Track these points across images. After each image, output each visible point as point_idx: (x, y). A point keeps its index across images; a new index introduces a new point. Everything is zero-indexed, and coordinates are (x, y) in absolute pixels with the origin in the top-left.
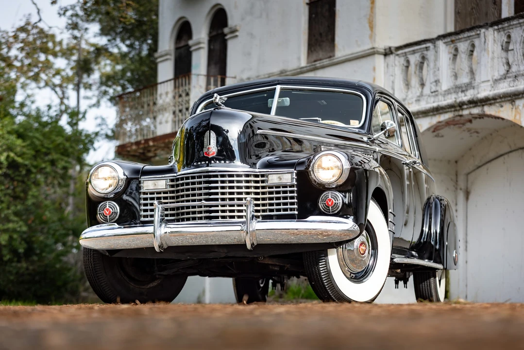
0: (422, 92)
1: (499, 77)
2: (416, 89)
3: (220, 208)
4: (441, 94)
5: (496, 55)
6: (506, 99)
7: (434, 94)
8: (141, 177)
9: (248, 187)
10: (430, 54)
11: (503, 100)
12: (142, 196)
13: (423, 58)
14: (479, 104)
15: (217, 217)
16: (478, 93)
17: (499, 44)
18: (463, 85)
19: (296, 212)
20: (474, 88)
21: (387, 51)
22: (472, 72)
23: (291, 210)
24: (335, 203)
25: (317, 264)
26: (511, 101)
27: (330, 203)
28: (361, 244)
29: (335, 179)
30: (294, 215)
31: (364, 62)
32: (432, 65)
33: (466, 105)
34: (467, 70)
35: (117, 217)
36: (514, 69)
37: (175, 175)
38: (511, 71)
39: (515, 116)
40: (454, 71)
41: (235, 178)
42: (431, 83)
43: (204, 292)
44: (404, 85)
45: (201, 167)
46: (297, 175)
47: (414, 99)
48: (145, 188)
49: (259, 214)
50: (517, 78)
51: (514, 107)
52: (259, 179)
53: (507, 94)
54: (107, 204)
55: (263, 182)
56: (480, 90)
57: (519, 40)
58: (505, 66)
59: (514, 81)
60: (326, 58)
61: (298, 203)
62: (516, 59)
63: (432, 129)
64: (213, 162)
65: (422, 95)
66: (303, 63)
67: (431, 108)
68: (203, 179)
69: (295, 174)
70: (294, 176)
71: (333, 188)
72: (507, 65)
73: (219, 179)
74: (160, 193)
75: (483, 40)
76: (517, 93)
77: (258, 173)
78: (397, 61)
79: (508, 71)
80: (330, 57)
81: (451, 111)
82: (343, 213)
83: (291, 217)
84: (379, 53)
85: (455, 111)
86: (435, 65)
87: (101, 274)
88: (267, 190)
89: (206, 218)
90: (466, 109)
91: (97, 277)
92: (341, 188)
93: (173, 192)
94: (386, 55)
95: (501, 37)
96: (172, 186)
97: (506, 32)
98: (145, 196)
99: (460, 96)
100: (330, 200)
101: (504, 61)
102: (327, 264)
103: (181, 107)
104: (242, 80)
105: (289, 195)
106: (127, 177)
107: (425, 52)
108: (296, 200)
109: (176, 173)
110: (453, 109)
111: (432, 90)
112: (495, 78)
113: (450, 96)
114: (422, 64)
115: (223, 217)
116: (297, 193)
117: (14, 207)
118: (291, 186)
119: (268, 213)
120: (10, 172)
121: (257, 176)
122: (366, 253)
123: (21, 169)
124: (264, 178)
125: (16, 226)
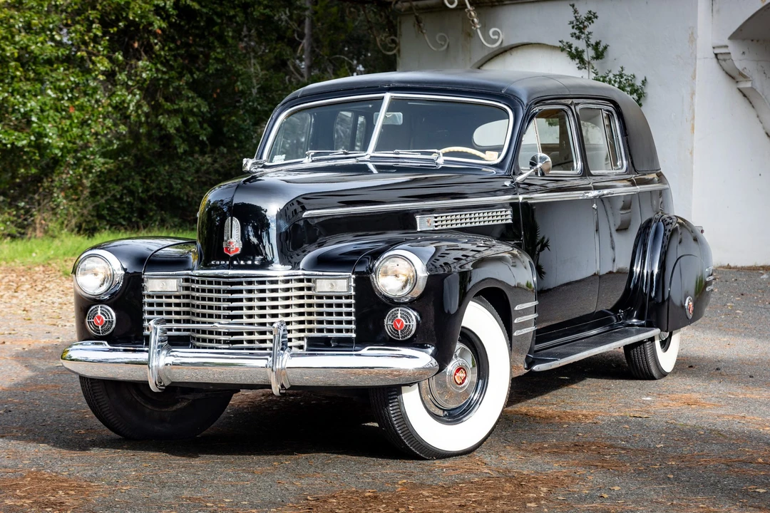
8: (144, 272)
9: (287, 298)
12: (146, 300)
15: (241, 343)
19: (354, 335)
23: (348, 331)
24: (406, 326)
25: (387, 405)
27: (399, 325)
28: (458, 370)
29: (408, 288)
30: (351, 338)
37: (190, 273)
41: (268, 286)
45: (220, 269)
46: (356, 281)
48: (149, 290)
49: (302, 335)
52: (305, 284)
54: (99, 309)
55: (309, 289)
61: (357, 322)
64: (235, 263)
69: (352, 280)
70: (353, 284)
71: (405, 303)
73: (245, 287)
74: (170, 297)
77: (302, 277)
82: (416, 341)
83: (343, 345)
87: (101, 397)
88: (315, 301)
89: (226, 343)
91: (96, 400)
92: (412, 304)
93: (187, 297)
96: (187, 288)
98: (151, 300)
100: (399, 321)
102: (400, 405)
105: (344, 310)
106: (127, 273)
108: (353, 318)
109: (192, 271)
115: (250, 342)
116: (355, 308)
117: (189, 76)
118: (347, 297)
119: (315, 334)
120: (182, 23)
121: (301, 281)
122: (466, 381)
123: (198, 19)
124: (310, 284)
125: (191, 105)
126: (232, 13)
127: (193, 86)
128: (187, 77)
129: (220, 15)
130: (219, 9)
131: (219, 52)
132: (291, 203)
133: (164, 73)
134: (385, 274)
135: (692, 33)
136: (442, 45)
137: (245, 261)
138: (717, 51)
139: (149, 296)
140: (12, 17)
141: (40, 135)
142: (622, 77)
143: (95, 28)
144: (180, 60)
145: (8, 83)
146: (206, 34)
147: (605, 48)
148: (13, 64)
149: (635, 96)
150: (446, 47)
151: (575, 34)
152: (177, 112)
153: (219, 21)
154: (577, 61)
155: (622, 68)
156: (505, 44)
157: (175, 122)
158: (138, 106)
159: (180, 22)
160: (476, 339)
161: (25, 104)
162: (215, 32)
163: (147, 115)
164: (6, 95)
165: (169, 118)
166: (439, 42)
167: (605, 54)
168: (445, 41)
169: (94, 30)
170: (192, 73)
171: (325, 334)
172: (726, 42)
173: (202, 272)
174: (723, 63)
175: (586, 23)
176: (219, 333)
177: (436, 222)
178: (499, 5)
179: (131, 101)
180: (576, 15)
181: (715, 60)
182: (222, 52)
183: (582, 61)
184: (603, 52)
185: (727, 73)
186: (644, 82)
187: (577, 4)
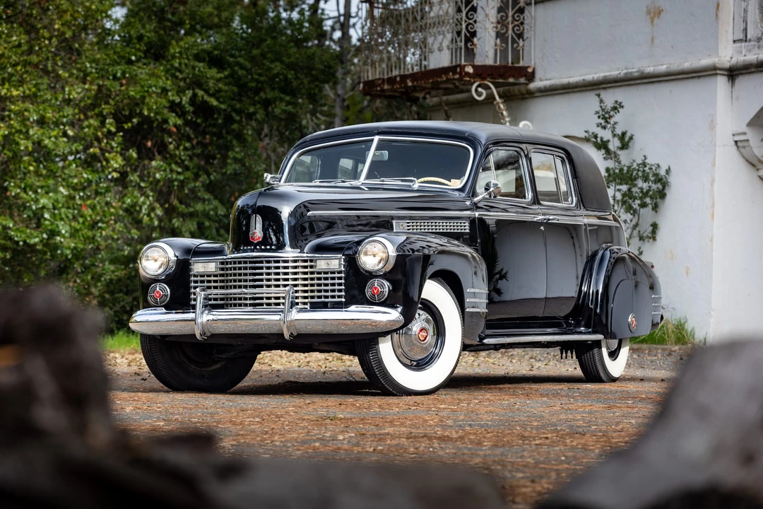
3: (265, 295)
8: (191, 258)
9: (295, 273)
12: (192, 278)
15: (262, 305)
19: (343, 300)
23: (339, 297)
24: (381, 292)
25: (368, 353)
27: (375, 292)
28: (421, 330)
29: (381, 265)
30: (341, 302)
35: (168, 299)
37: (225, 257)
41: (281, 264)
45: (247, 252)
46: (345, 260)
48: (195, 271)
49: (306, 301)
52: (309, 264)
54: (158, 286)
55: (311, 267)
61: (346, 291)
64: (258, 247)
68: (249, 265)
69: (343, 260)
70: (343, 263)
71: (380, 276)
73: (265, 265)
74: (210, 276)
77: (306, 258)
82: (389, 303)
83: (337, 306)
88: (316, 276)
89: (251, 305)
92: (386, 276)
93: (222, 275)
96: (222, 269)
98: (196, 279)
100: (376, 288)
102: (378, 353)
105: (337, 281)
106: (178, 260)
108: (343, 287)
109: (226, 256)
115: (269, 304)
116: (345, 280)
117: (205, 177)
118: (339, 272)
119: (316, 300)
120: (199, 121)
121: (306, 261)
122: (427, 338)
123: (216, 116)
124: (312, 264)
125: (207, 208)
126: (252, 110)
127: (210, 187)
128: (203, 178)
129: (239, 112)
130: (238, 106)
131: (237, 151)
132: (298, 207)
133: (179, 173)
134: (366, 254)
135: (712, 121)
137: (265, 246)
138: (737, 138)
139: (195, 276)
140: (26, 110)
141: (53, 233)
142: (645, 166)
143: (109, 123)
144: (195, 160)
145: (20, 179)
146: (224, 132)
147: (631, 138)
148: (26, 158)
149: (659, 186)
151: (601, 124)
152: (192, 215)
153: (238, 118)
154: (603, 151)
155: (645, 156)
157: (190, 226)
158: (152, 209)
159: (196, 119)
160: (435, 309)
161: (37, 201)
162: (234, 130)
163: (160, 220)
164: (19, 191)
165: (184, 220)
167: (630, 144)
169: (108, 126)
170: (208, 175)
171: (323, 300)
172: (744, 128)
173: (233, 256)
174: (743, 150)
175: (612, 113)
176: (246, 299)
177: (408, 226)
178: (530, 98)
179: (144, 203)
180: (602, 104)
181: (735, 147)
182: (241, 151)
183: (608, 151)
184: (628, 142)
185: (747, 161)
186: (668, 171)
187: (604, 94)
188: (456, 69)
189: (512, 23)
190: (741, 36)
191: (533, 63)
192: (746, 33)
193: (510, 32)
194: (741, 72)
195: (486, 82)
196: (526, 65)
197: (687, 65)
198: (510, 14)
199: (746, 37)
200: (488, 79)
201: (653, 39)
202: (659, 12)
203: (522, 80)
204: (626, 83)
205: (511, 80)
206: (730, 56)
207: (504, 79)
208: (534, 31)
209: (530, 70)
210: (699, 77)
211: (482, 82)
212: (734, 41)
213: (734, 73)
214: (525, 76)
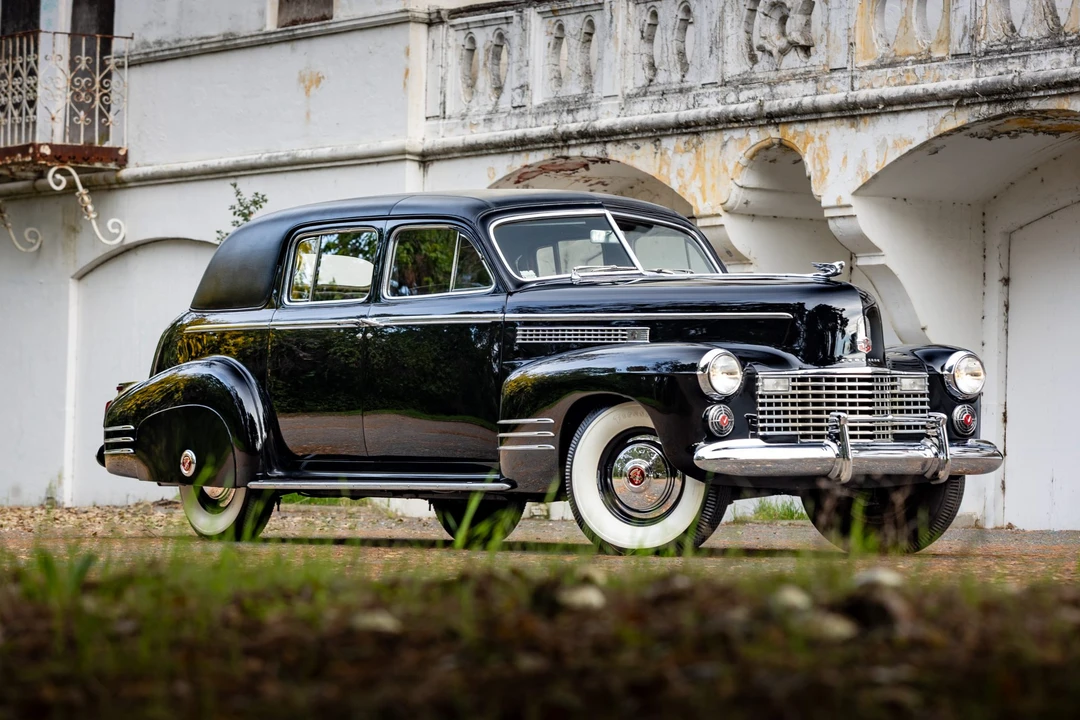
0: (496, 103)
1: (635, 91)
2: (485, 100)
4: (530, 114)
5: (630, 47)
6: (646, 135)
7: (517, 111)
10: (513, 31)
11: (640, 135)
13: (501, 36)
14: (598, 140)
16: (597, 118)
17: (637, 27)
18: (571, 99)
20: (589, 108)
21: (433, 16)
22: (588, 74)
26: (653, 140)
31: (387, 33)
32: (515, 53)
33: (576, 139)
34: (579, 70)
36: (661, 77)
38: (655, 81)
39: (660, 168)
40: (557, 68)
42: (513, 90)
43: (60, 477)
44: (465, 85)
47: (483, 117)
50: (665, 96)
51: (659, 151)
53: (647, 125)
56: (600, 112)
57: (671, 23)
58: (647, 69)
59: (660, 101)
60: (316, 20)
62: (665, 59)
63: (515, 179)
65: (495, 111)
66: (271, 25)
67: (511, 138)
72: (650, 69)
75: (608, 17)
76: (663, 125)
78: (451, 39)
79: (651, 81)
80: (324, 18)
81: (548, 148)
84: (417, 21)
85: (554, 148)
86: (522, 55)
90: (576, 146)
94: (430, 24)
95: (641, 15)
97: (649, 5)
99: (565, 120)
101: (646, 60)
103: (17, 98)
104: (145, 44)
107: (504, 27)
110: (551, 145)
111: (515, 105)
112: (627, 91)
113: (546, 117)
114: (499, 49)
136: (32, 245)
150: (36, 247)
151: (238, 222)
156: (128, 241)
166: (29, 240)
168: (37, 238)
175: (252, 208)
178: (120, 189)
180: (239, 197)
187: (242, 184)
188: (28, 150)
189: (100, 91)
190: (438, 112)
191: (125, 143)
192: (444, 108)
193: (97, 103)
194: (438, 157)
195: (67, 167)
196: (118, 146)
197: (362, 147)
198: (98, 79)
199: (444, 112)
200: (69, 163)
201: (308, 114)
202: (319, 80)
203: (112, 166)
204: (268, 170)
205: (98, 165)
206: (422, 136)
207: (89, 164)
208: (127, 101)
209: (122, 153)
210: (378, 163)
211: (61, 167)
212: (427, 118)
213: (428, 158)
214: (116, 160)
